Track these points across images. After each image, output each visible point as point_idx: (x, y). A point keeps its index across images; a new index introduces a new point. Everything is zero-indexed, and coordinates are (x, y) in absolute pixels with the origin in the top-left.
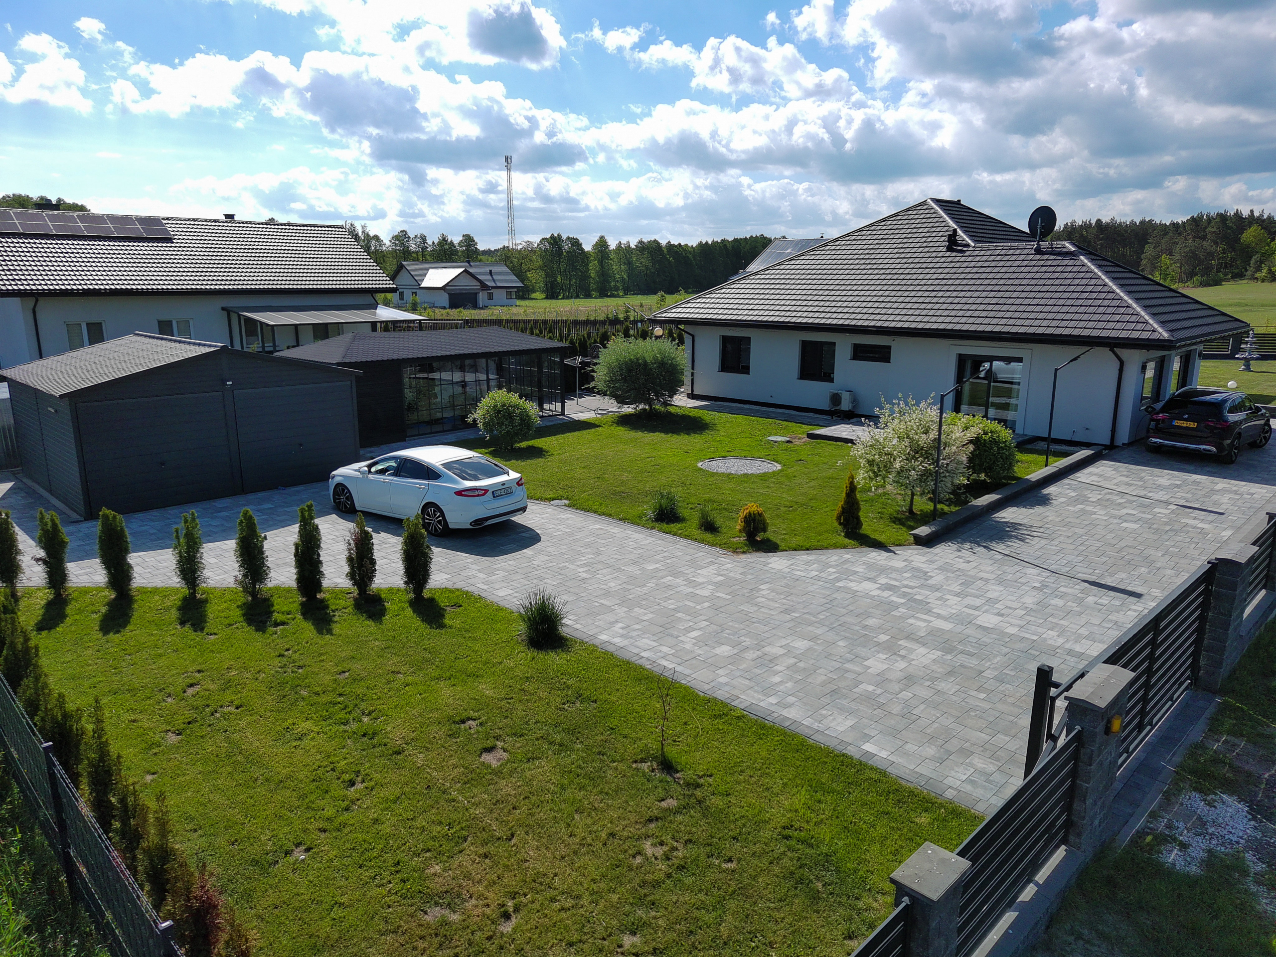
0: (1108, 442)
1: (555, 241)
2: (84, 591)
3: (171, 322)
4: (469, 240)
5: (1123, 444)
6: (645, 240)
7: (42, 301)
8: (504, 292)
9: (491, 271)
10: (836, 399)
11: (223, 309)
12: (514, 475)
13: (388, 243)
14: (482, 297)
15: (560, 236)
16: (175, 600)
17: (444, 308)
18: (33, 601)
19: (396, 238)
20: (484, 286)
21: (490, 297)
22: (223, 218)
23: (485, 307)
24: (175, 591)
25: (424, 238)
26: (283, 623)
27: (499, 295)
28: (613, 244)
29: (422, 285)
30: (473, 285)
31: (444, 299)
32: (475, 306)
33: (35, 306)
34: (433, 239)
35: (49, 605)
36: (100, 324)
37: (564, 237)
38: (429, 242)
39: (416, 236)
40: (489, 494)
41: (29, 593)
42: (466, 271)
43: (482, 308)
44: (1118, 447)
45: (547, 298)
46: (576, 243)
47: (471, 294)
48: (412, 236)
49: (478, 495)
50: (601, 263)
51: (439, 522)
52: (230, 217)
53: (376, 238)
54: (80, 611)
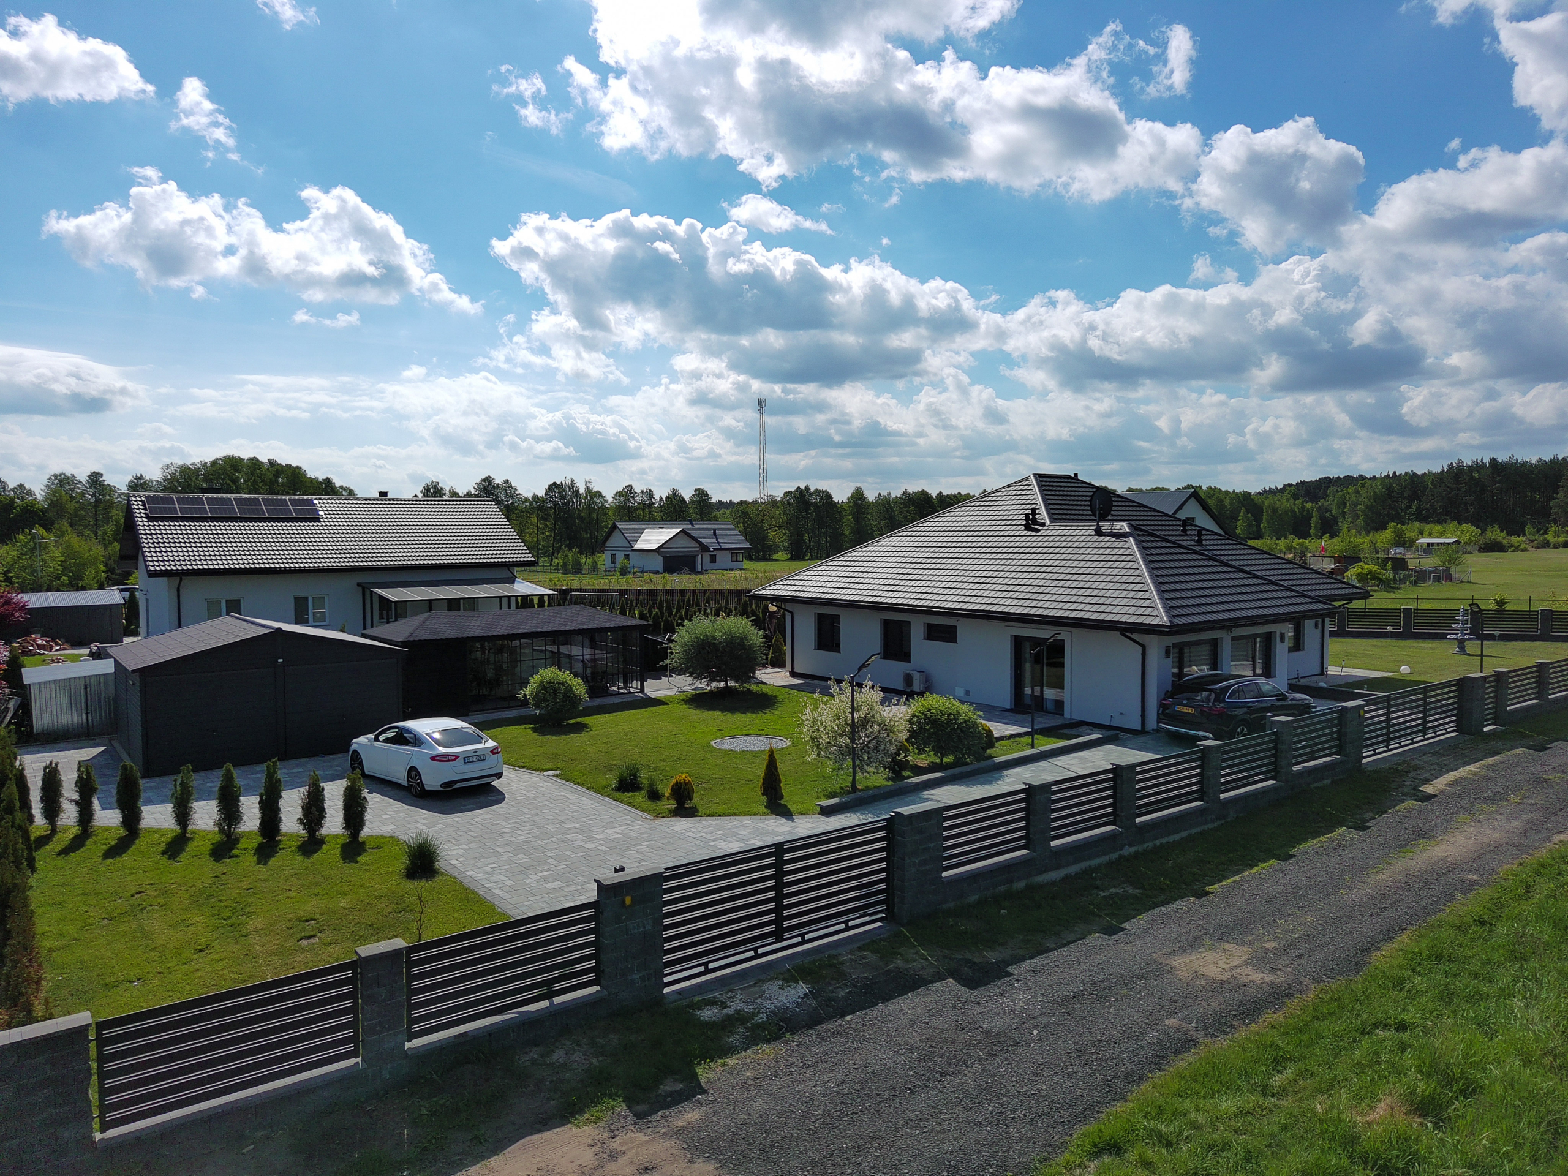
0: (1139, 728)
1: (801, 496)
2: (105, 829)
3: (307, 598)
4: (701, 495)
5: (1153, 730)
6: (910, 491)
7: (186, 581)
8: (728, 554)
9: (715, 531)
10: (908, 679)
11: (359, 585)
12: (491, 744)
13: (610, 500)
14: (702, 561)
15: (807, 488)
16: (168, 838)
17: (657, 572)
18: (66, 835)
19: (620, 494)
20: (704, 549)
21: (713, 559)
22: (377, 496)
23: (705, 571)
24: (172, 831)
25: (650, 494)
26: (237, 856)
27: (723, 558)
28: (871, 496)
29: (635, 547)
30: (692, 547)
31: (658, 563)
32: (693, 570)
33: (180, 584)
34: (661, 493)
35: (76, 837)
36: (239, 601)
37: (812, 489)
38: (657, 497)
39: (642, 491)
40: (460, 760)
41: (65, 829)
42: (683, 531)
43: (701, 573)
44: (1147, 732)
45: (791, 559)
46: (826, 496)
47: (688, 556)
48: (638, 491)
49: (449, 761)
50: (857, 519)
51: (418, 784)
52: (383, 494)
53: (599, 494)
54: (95, 843)
